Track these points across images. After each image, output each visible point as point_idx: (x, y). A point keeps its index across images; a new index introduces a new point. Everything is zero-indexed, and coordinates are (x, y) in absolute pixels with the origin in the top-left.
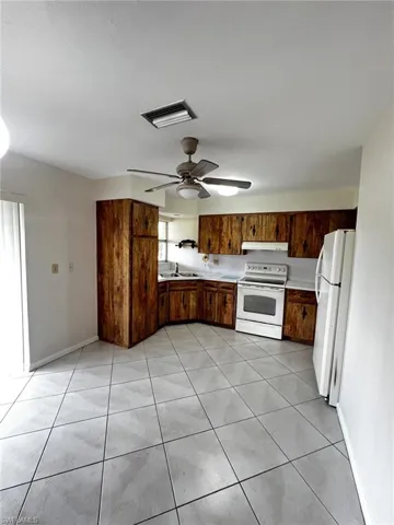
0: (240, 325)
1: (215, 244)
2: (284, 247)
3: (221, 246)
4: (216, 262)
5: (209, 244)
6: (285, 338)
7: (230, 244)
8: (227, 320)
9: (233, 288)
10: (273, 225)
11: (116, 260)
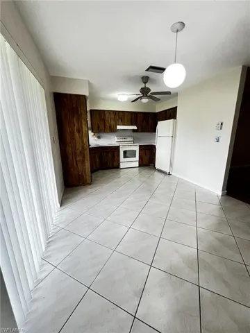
0: (122, 166)
1: (102, 127)
2: (135, 128)
3: (105, 128)
4: (99, 137)
5: (99, 127)
6: (140, 166)
7: (110, 127)
8: (115, 164)
9: (117, 148)
10: (129, 117)
11: (77, 134)
